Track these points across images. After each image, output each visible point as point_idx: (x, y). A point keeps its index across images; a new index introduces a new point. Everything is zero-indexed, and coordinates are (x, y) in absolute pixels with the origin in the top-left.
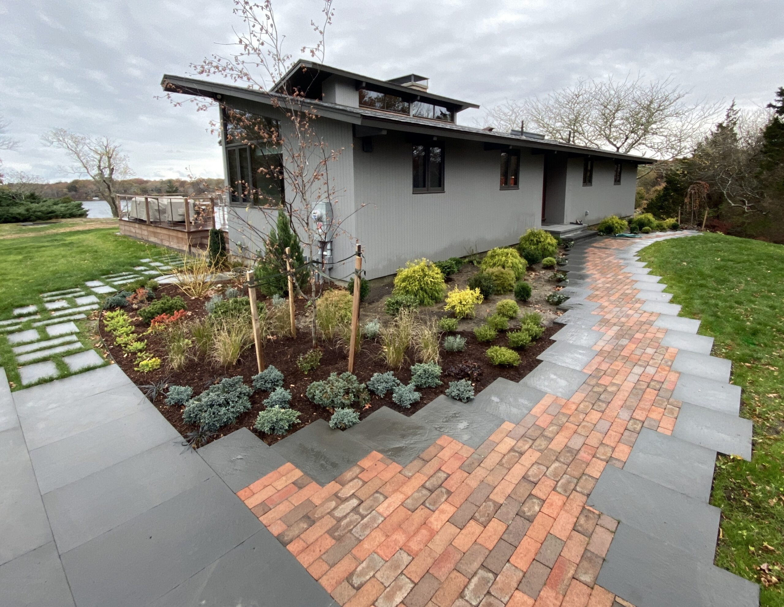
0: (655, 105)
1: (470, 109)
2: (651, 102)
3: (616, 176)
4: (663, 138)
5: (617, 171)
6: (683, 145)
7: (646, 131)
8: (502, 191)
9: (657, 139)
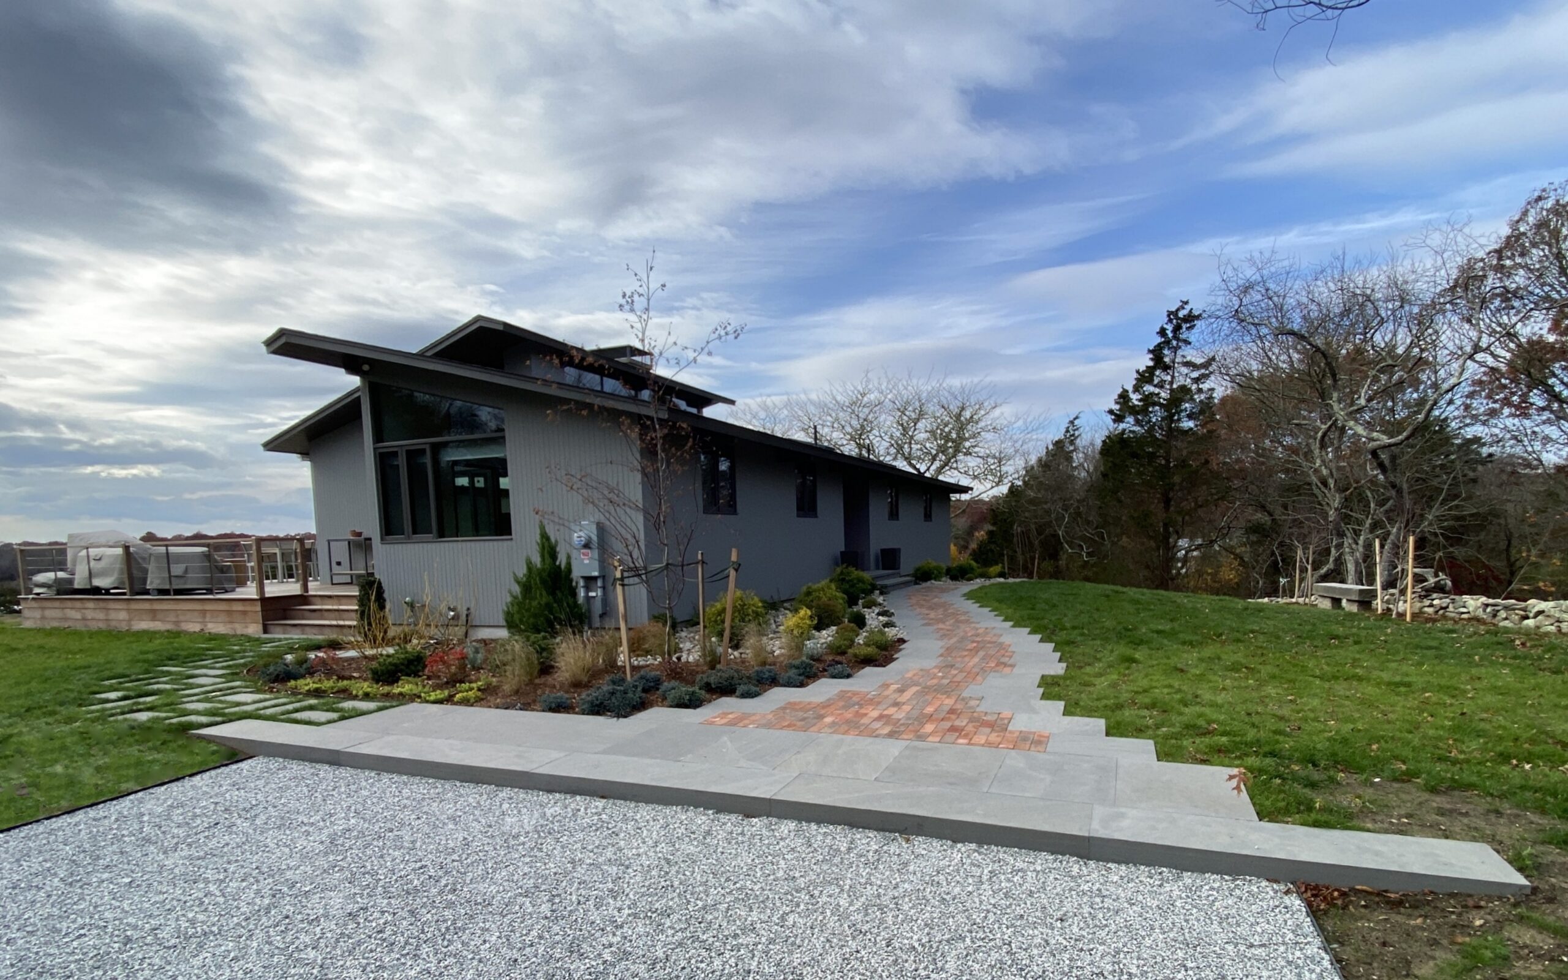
0: (967, 414)
1: (720, 404)
2: (963, 409)
3: (925, 508)
4: (979, 460)
5: (926, 501)
6: (1004, 469)
7: (957, 451)
8: (802, 519)
9: (972, 462)
